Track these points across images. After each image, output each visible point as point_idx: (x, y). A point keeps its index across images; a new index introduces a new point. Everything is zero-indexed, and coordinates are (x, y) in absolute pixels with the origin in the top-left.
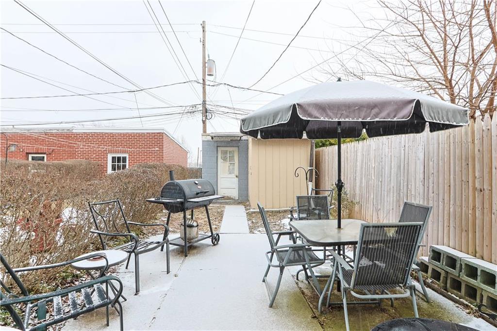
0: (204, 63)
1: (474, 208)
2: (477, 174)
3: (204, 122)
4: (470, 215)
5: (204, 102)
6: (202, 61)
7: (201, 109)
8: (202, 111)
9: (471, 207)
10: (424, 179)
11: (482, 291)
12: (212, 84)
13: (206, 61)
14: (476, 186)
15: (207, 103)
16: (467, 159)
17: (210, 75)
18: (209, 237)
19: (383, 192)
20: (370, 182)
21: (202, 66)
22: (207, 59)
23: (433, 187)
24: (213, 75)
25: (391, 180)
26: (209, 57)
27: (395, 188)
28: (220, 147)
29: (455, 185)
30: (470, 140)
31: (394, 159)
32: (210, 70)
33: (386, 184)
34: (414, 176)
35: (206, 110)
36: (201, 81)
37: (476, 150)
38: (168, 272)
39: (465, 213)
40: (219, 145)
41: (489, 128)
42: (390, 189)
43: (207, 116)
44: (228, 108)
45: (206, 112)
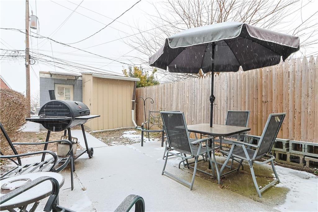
0: (28, 17)
1: (261, 112)
2: (264, 94)
3: (27, 66)
4: (258, 116)
5: (27, 50)
6: (25, 15)
7: (25, 54)
8: (25, 57)
9: (259, 111)
10: (227, 100)
11: (275, 152)
12: (36, 35)
13: (30, 16)
14: (263, 100)
15: (30, 50)
16: (257, 87)
17: (34, 28)
18: (85, 152)
19: (195, 111)
20: (185, 105)
21: (25, 18)
22: (30, 14)
23: (234, 104)
24: (36, 29)
25: (202, 103)
26: (32, 13)
27: (205, 108)
28: (57, 84)
29: (249, 101)
30: (259, 77)
31: (204, 91)
32: (33, 23)
33: (198, 106)
34: (220, 99)
35: (30, 56)
36: (25, 31)
37: (263, 81)
38: (72, 189)
39: (256, 115)
40: (56, 82)
41: (271, 70)
42: (201, 108)
43: (30, 61)
44: (51, 57)
45: (30, 58)
